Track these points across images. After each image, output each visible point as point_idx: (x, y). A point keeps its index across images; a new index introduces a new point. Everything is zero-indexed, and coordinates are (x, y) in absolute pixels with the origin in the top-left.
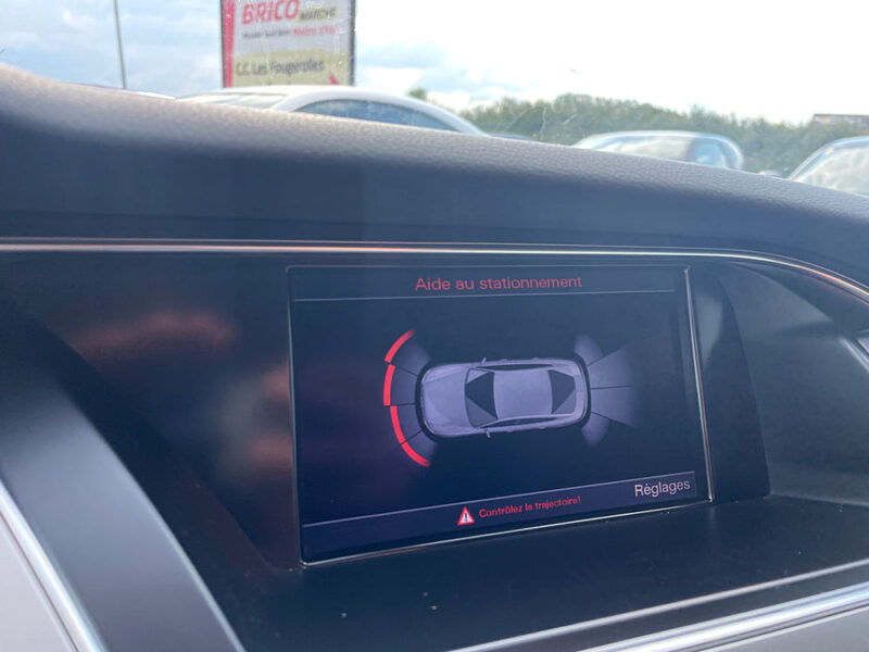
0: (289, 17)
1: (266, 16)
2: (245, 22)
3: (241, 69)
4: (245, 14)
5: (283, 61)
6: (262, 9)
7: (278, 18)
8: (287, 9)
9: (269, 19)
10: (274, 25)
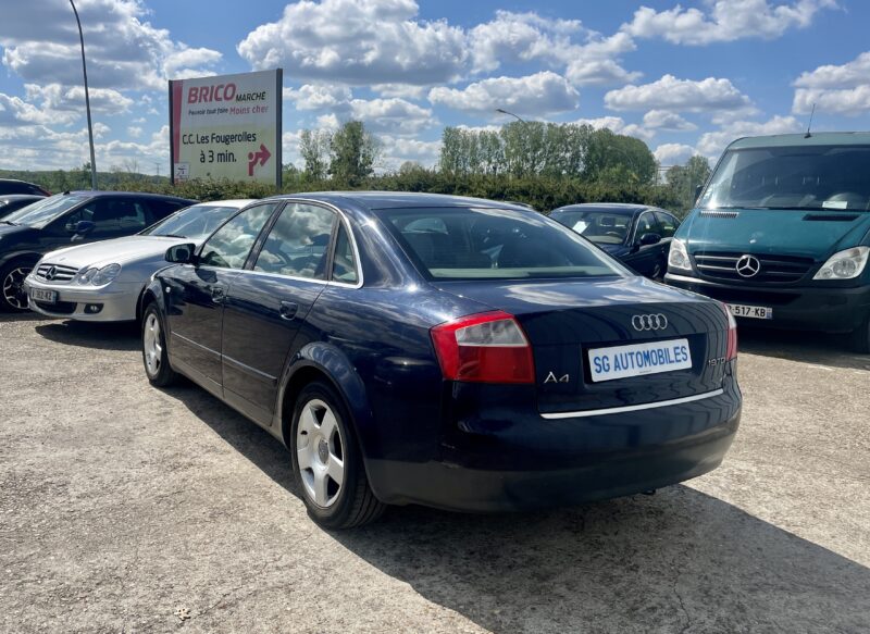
0: (226, 98)
1: (208, 97)
2: (190, 101)
3: (186, 140)
4: (190, 95)
5: (222, 133)
6: (204, 92)
7: (218, 99)
8: (225, 93)
9: (211, 100)
10: (215, 105)
